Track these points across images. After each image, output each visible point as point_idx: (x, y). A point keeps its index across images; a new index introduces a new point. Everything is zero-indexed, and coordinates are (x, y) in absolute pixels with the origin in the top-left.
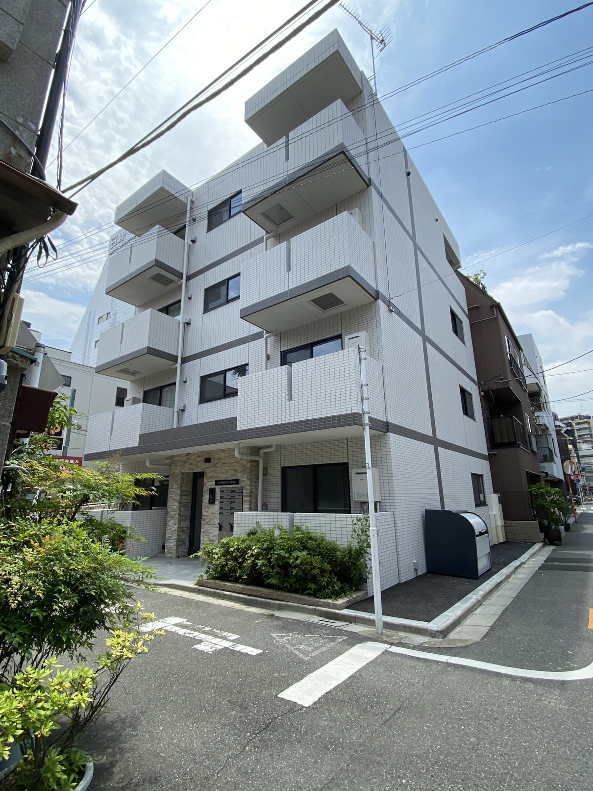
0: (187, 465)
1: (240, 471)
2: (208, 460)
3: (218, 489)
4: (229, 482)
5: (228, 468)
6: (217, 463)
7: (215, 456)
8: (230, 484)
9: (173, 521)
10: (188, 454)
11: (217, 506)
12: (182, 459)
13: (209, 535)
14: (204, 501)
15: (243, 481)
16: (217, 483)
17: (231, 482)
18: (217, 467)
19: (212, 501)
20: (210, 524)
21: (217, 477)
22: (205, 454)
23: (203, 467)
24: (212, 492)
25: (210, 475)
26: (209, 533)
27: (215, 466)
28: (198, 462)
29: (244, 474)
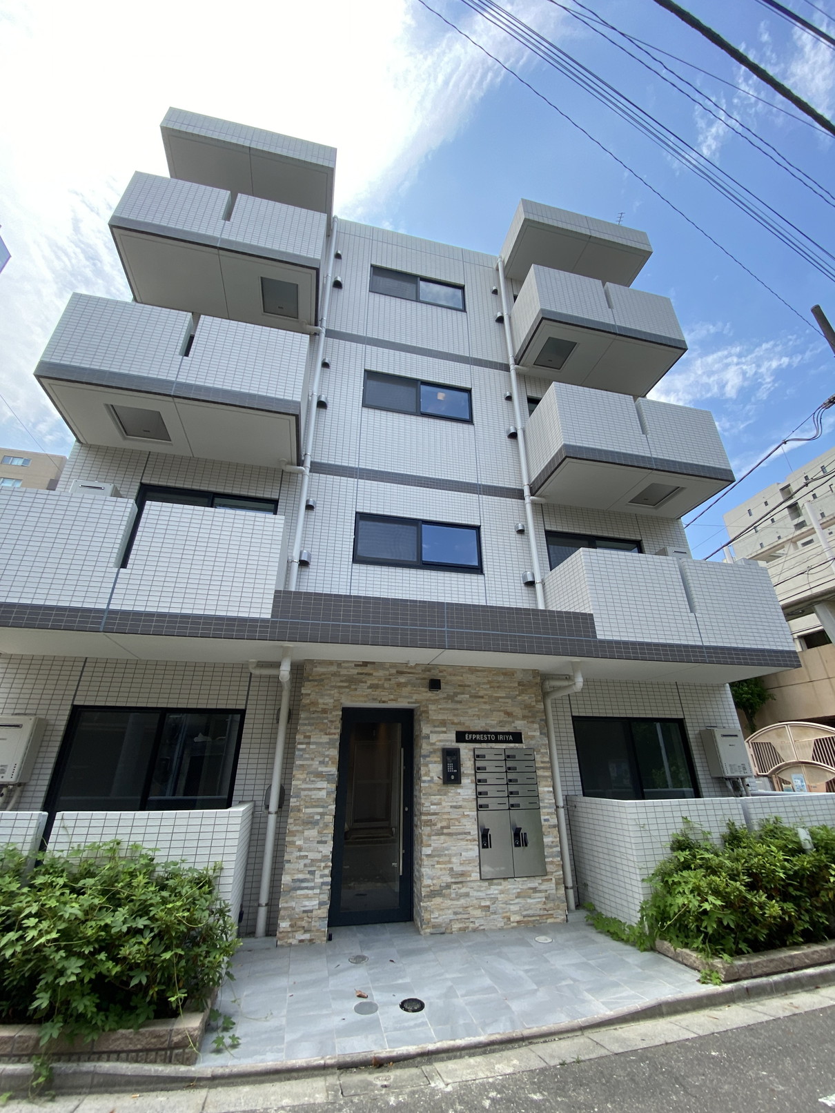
0: (363, 689)
1: (520, 715)
2: (435, 685)
3: (466, 751)
4: (496, 737)
5: (487, 707)
6: (456, 694)
7: (449, 678)
8: (497, 741)
9: (312, 833)
10: (365, 664)
11: (466, 789)
12: (344, 672)
13: (450, 862)
14: (424, 778)
15: (533, 737)
16: (461, 737)
17: (501, 737)
18: (460, 702)
19: (452, 777)
20: (449, 834)
21: (459, 723)
22: (419, 670)
23: (415, 697)
24: (450, 757)
25: (440, 717)
26: (450, 855)
27: (451, 698)
28: (399, 685)
29: (533, 722)
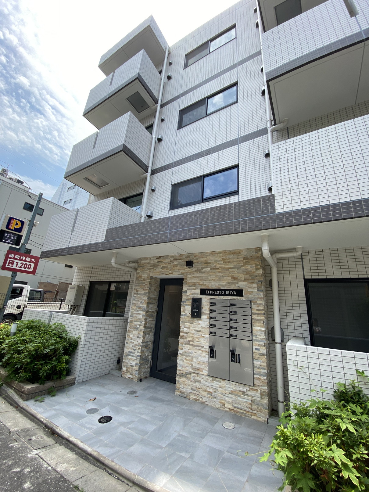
0: (159, 269)
1: (243, 279)
2: (190, 264)
3: (206, 300)
4: (224, 292)
5: (221, 274)
6: (202, 268)
7: (199, 259)
8: (225, 295)
10: (160, 257)
11: (204, 322)
12: (152, 262)
13: (191, 361)
14: (182, 313)
15: (251, 293)
16: (203, 292)
17: (228, 293)
18: (204, 272)
19: (196, 314)
20: (192, 345)
21: (203, 284)
22: (184, 257)
23: (181, 271)
24: (196, 303)
25: (193, 281)
26: (192, 357)
27: (199, 271)
28: (174, 266)
29: (252, 283)
